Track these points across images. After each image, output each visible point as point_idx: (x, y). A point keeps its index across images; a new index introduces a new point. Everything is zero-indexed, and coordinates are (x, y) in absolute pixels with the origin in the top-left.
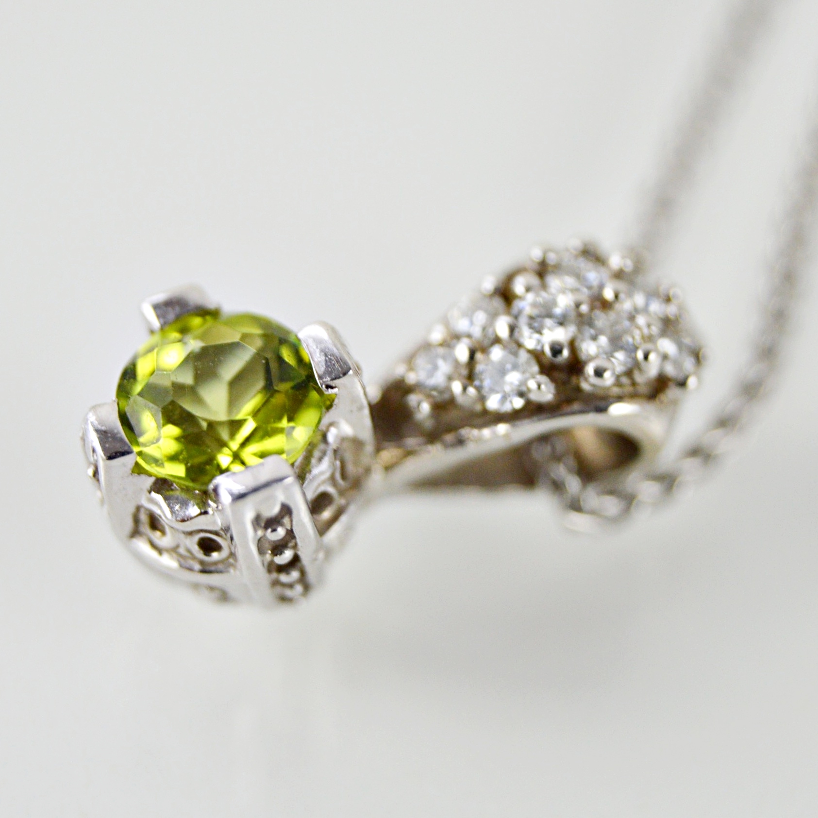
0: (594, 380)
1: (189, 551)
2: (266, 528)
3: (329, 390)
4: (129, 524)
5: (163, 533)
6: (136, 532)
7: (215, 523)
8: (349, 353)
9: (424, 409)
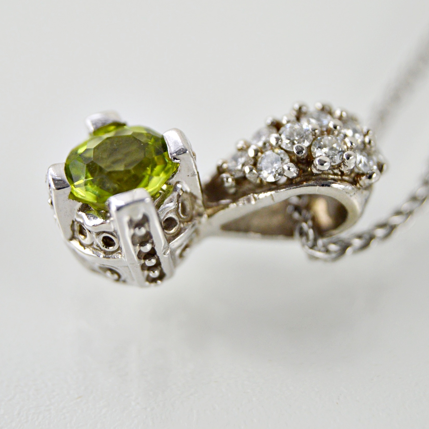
0: (319, 167)
1: (98, 246)
2: (135, 227)
3: (175, 160)
4: (70, 233)
5: (86, 236)
6: (73, 238)
7: (110, 228)
8: (187, 143)
9: (229, 182)
